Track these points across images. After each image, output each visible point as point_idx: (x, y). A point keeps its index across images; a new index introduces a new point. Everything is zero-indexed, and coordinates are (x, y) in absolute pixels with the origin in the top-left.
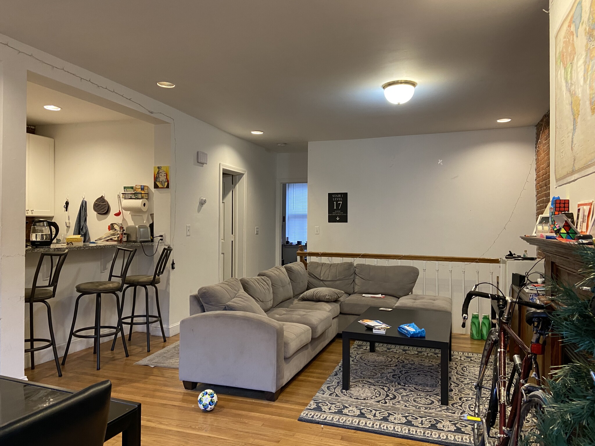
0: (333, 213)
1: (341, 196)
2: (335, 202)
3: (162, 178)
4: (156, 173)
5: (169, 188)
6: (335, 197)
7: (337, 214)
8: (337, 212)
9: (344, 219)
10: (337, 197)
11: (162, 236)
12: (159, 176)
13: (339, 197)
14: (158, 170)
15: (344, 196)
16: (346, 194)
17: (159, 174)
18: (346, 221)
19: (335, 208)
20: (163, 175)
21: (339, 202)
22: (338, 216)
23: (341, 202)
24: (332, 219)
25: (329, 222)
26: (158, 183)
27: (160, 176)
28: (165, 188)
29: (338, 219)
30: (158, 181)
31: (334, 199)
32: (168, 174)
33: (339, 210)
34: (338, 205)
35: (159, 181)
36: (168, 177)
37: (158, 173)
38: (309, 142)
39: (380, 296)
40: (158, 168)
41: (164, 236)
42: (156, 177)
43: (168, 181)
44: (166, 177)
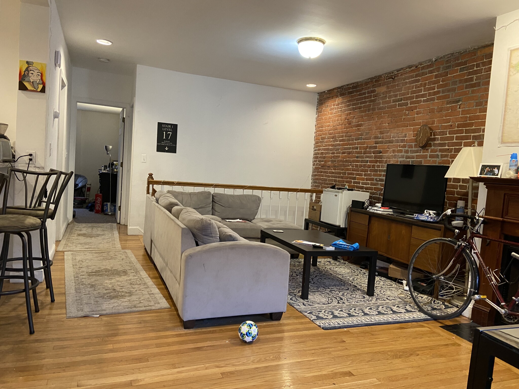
0: (162, 143)
1: (171, 127)
2: (164, 132)
3: (34, 77)
4: (24, 69)
5: (44, 92)
6: (165, 128)
7: (166, 144)
8: (166, 142)
9: (173, 150)
10: (166, 127)
11: (31, 155)
12: (28, 74)
13: (169, 128)
14: (26, 66)
15: (174, 127)
16: (176, 126)
17: (28, 72)
18: (175, 152)
19: (164, 138)
20: (35, 73)
21: (168, 133)
22: (167, 146)
23: (171, 133)
24: (160, 149)
25: (158, 151)
26: (26, 84)
27: (30, 75)
28: (38, 92)
29: (167, 149)
30: (26, 80)
31: (164, 129)
32: (44, 74)
33: (168, 140)
34: (167, 135)
35: (29, 82)
36: (44, 78)
37: (27, 69)
38: (138, 65)
39: (238, 220)
40: (27, 62)
41: (34, 155)
42: (23, 73)
43: (44, 84)
44: (40, 78)
